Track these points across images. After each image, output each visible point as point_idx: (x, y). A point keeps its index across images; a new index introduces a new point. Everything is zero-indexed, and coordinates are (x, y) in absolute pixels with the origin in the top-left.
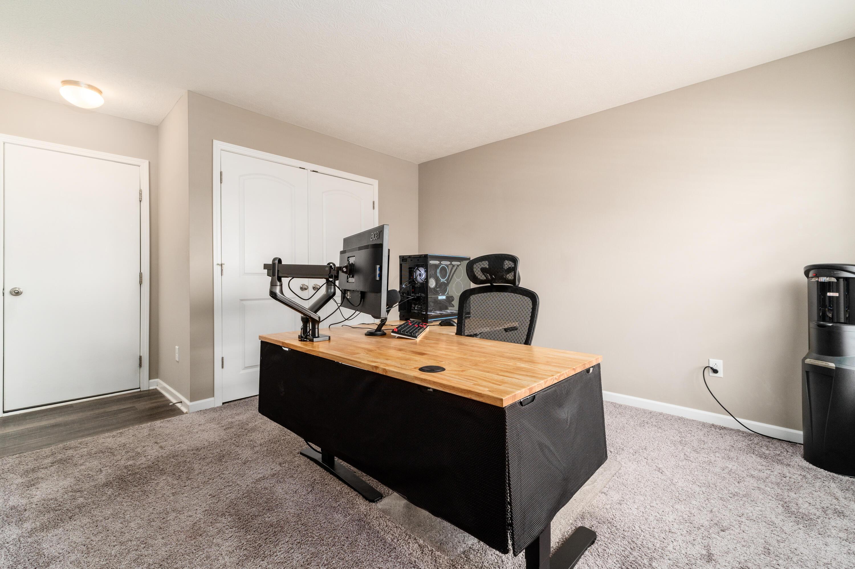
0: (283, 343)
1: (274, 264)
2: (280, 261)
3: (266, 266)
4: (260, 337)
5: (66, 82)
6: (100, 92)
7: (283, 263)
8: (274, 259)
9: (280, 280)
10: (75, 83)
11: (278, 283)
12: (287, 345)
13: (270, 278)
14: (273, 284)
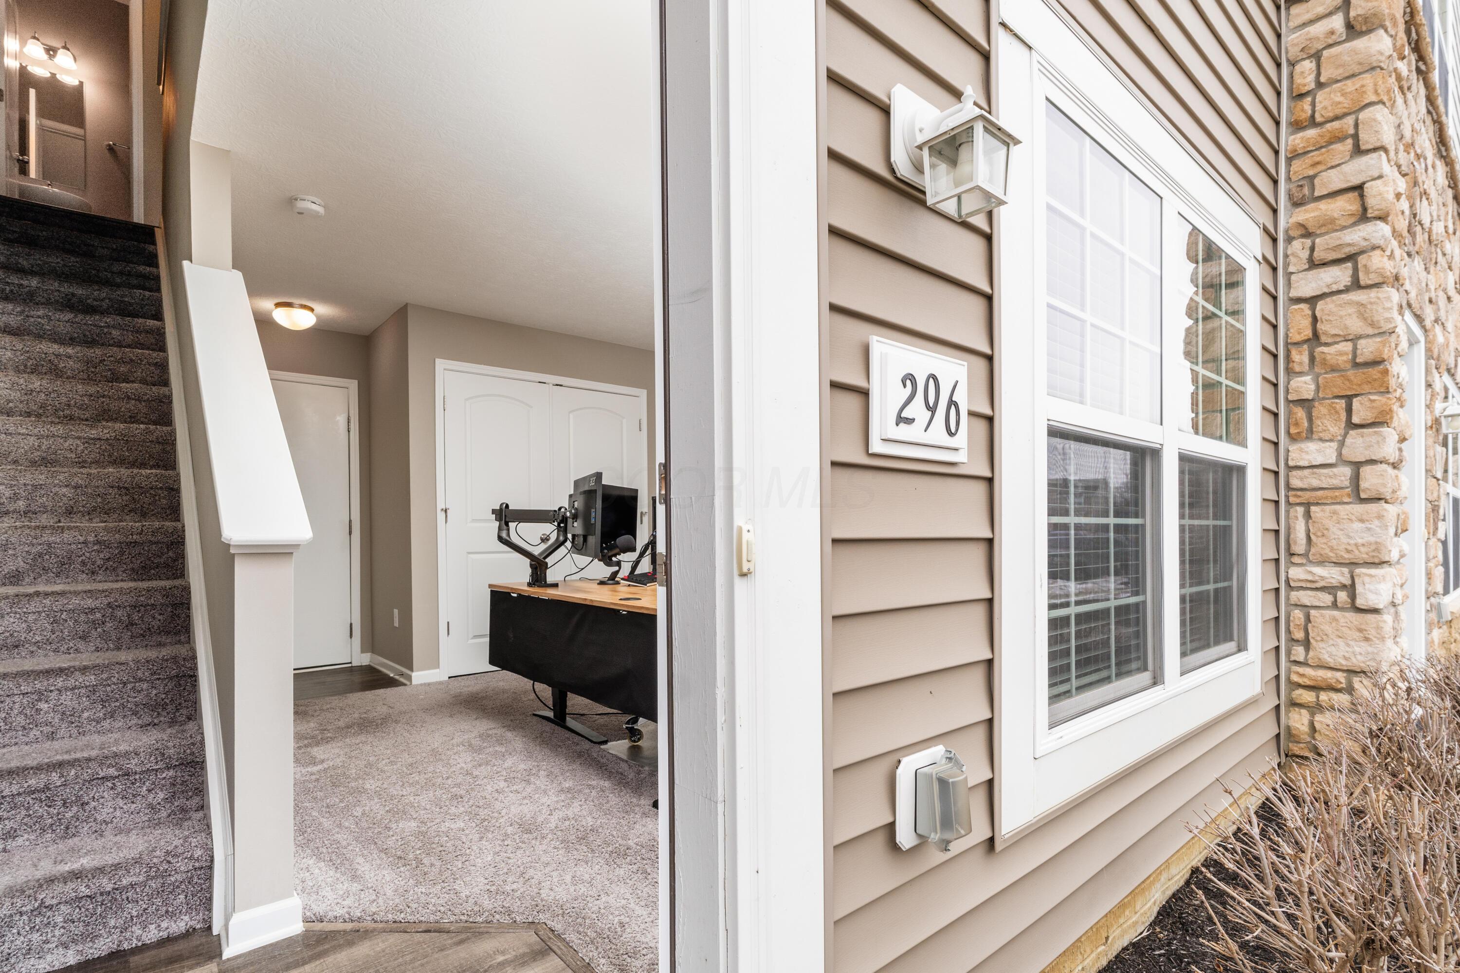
0: (512, 589)
1: (501, 509)
2: (507, 506)
3: (494, 511)
4: (490, 586)
5: (278, 305)
6: (312, 310)
7: (510, 508)
8: (502, 505)
9: (507, 524)
10: (289, 305)
11: (505, 527)
12: (514, 590)
13: (497, 523)
14: (500, 529)
